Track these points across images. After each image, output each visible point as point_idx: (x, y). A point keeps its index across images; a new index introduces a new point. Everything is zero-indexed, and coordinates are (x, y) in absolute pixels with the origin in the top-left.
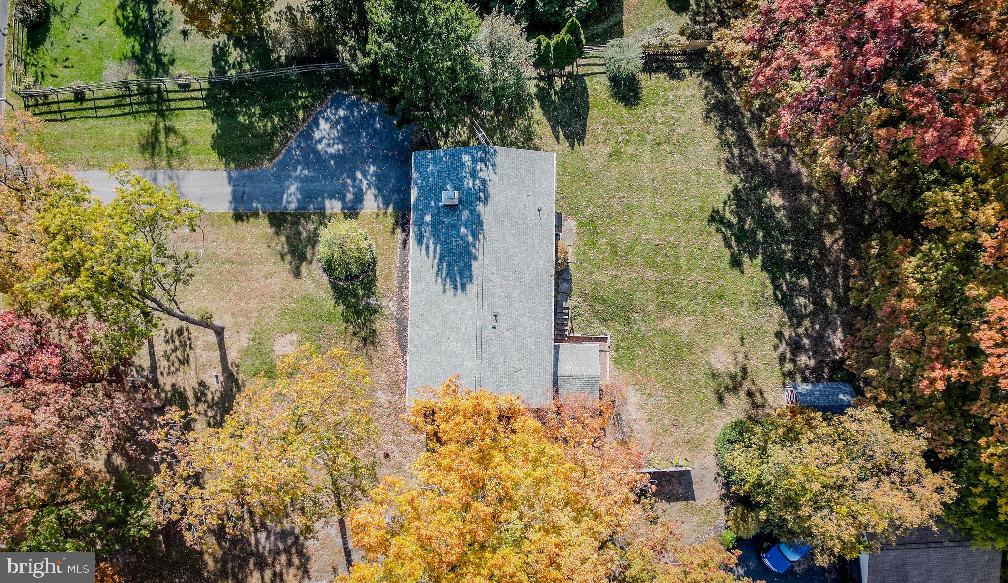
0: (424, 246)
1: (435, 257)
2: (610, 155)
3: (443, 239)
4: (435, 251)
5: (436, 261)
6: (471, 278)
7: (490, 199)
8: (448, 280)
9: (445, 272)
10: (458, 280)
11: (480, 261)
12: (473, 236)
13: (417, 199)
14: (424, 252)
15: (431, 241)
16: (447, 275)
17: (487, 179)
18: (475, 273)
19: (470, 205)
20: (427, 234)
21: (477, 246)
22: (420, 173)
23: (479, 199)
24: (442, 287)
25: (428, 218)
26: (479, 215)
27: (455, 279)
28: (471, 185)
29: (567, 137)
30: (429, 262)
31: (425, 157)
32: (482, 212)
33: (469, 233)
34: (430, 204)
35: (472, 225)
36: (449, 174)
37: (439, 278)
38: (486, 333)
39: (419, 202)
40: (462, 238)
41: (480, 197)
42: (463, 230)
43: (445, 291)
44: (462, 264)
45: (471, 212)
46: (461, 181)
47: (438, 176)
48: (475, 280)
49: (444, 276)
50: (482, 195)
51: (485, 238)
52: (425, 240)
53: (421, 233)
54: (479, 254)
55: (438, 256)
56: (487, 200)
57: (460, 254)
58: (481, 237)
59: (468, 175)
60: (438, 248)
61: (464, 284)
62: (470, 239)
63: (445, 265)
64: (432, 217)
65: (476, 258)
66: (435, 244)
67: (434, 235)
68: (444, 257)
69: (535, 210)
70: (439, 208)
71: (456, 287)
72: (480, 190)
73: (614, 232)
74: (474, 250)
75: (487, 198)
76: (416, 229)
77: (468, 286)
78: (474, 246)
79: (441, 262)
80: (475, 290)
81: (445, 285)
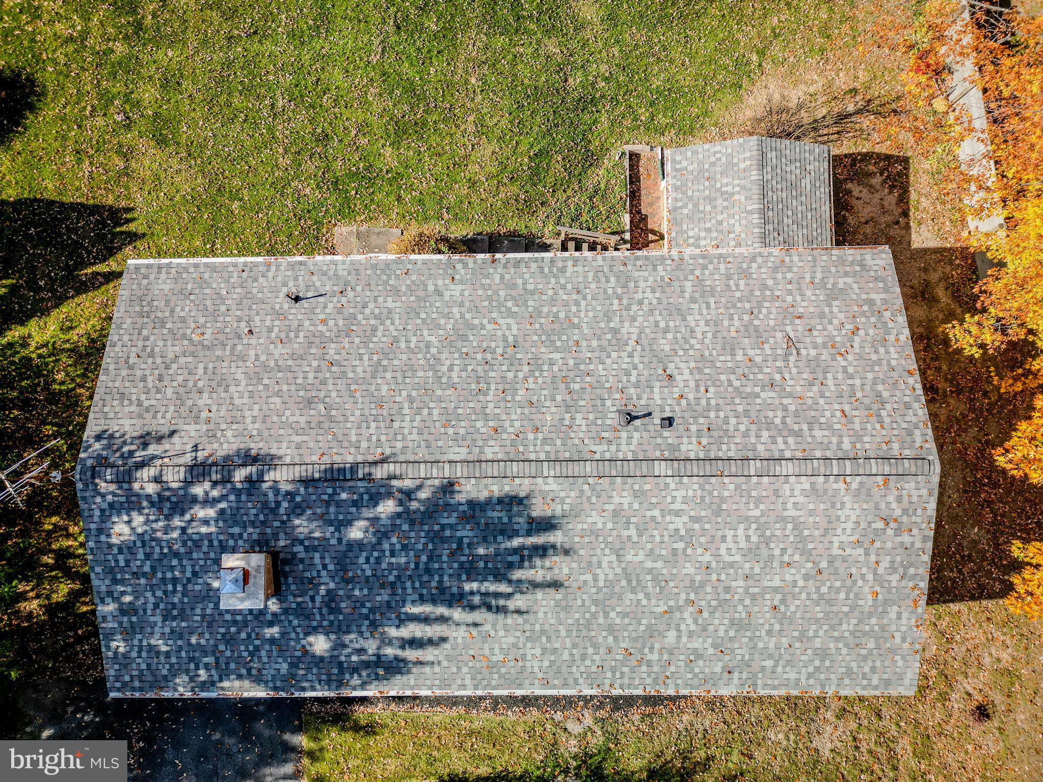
0: (410, 654)
1: (443, 620)
2: (161, 141)
3: (383, 596)
4: (426, 620)
5: (457, 614)
6: (513, 502)
7: (255, 447)
8: (517, 574)
9: (491, 587)
10: (516, 542)
11: (459, 471)
12: (375, 499)
13: (258, 680)
14: (428, 654)
15: (393, 632)
16: (499, 577)
17: (188, 459)
18: (496, 489)
19: (275, 511)
20: (371, 646)
21: (408, 484)
22: (174, 672)
23: (253, 483)
24: (539, 594)
25: (320, 644)
26: (307, 482)
27: (516, 551)
28: (211, 512)
29: (110, 252)
30: (458, 635)
31: (124, 661)
32: (297, 472)
33: (368, 513)
34: (272, 641)
35: (339, 504)
36: (175, 581)
37: (511, 604)
38: (689, 448)
39: (268, 673)
40: (382, 534)
41: (249, 480)
42: (356, 532)
43: (556, 585)
44: (466, 532)
45: (297, 509)
46: (197, 544)
47: (182, 616)
48: (521, 487)
49: (503, 588)
50: (240, 475)
51: (384, 461)
52: (389, 651)
53: (367, 665)
54: (437, 475)
55: (441, 610)
56: (255, 460)
57: (436, 537)
58: (379, 473)
59: (177, 522)
60: (416, 610)
61: (531, 521)
62: (387, 508)
63: (467, 587)
64: (314, 631)
65: (449, 487)
66: (403, 620)
67: (374, 625)
68: (442, 589)
69: (296, 312)
70: (286, 611)
71: (542, 551)
72: (226, 480)
73: (363, 128)
74: (423, 495)
75: (249, 458)
76: (355, 681)
77: (538, 510)
78: (409, 494)
79: (458, 599)
80: (552, 485)
81: (535, 585)
